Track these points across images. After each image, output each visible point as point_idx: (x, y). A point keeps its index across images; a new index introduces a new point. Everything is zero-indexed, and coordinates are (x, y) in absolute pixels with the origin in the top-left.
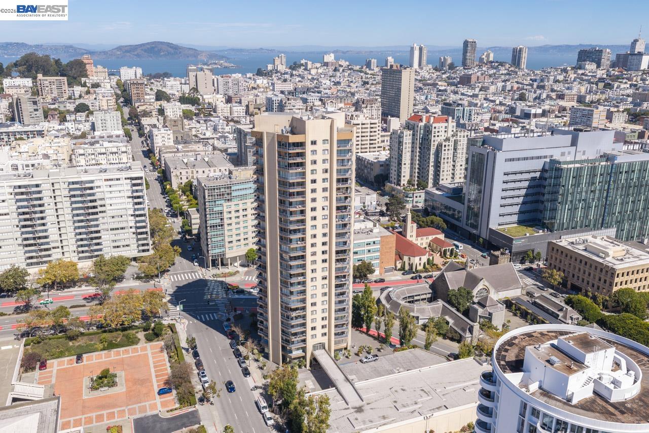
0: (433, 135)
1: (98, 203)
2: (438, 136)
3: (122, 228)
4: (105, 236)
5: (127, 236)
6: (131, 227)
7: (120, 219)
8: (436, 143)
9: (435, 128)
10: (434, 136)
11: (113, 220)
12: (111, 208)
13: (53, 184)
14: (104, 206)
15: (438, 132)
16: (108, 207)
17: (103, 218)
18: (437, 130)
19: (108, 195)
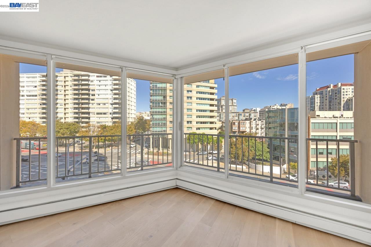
0: (342, 94)
1: (91, 92)
2: (347, 95)
3: (105, 114)
4: (93, 118)
5: (107, 120)
6: (110, 114)
7: (104, 106)
8: (345, 99)
9: (343, 89)
10: (344, 95)
11: (99, 106)
12: (99, 97)
13: (65, 77)
14: (94, 95)
15: (347, 92)
16: (96, 96)
17: (93, 104)
18: (345, 91)
19: (98, 88)
